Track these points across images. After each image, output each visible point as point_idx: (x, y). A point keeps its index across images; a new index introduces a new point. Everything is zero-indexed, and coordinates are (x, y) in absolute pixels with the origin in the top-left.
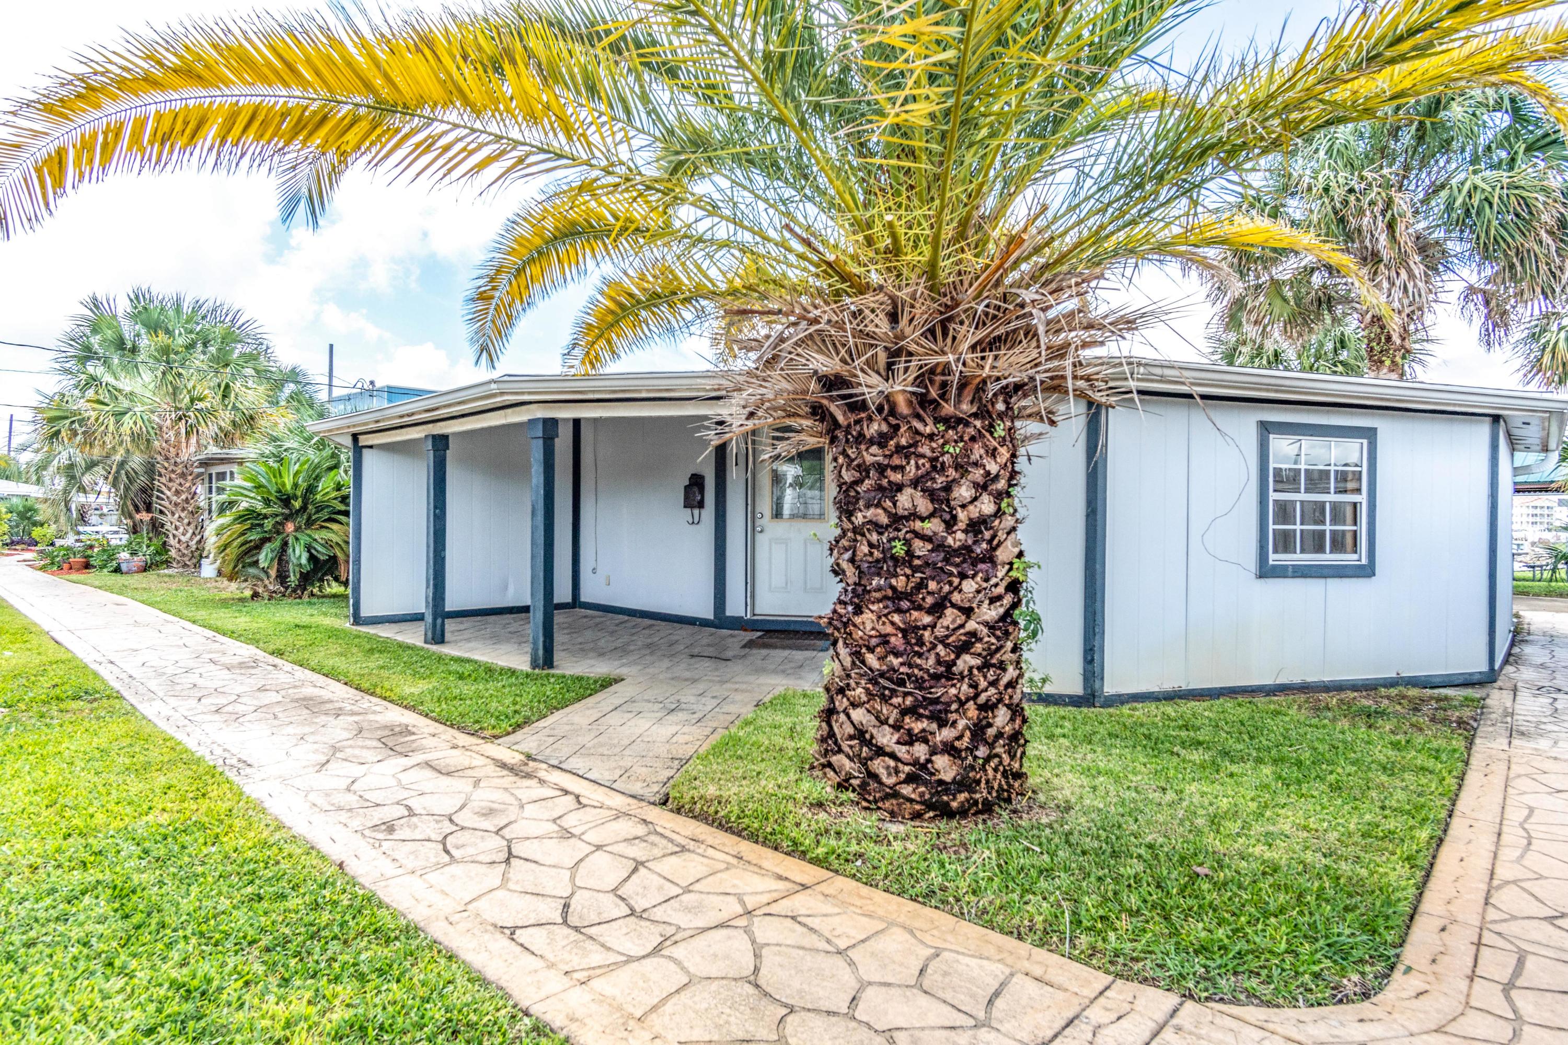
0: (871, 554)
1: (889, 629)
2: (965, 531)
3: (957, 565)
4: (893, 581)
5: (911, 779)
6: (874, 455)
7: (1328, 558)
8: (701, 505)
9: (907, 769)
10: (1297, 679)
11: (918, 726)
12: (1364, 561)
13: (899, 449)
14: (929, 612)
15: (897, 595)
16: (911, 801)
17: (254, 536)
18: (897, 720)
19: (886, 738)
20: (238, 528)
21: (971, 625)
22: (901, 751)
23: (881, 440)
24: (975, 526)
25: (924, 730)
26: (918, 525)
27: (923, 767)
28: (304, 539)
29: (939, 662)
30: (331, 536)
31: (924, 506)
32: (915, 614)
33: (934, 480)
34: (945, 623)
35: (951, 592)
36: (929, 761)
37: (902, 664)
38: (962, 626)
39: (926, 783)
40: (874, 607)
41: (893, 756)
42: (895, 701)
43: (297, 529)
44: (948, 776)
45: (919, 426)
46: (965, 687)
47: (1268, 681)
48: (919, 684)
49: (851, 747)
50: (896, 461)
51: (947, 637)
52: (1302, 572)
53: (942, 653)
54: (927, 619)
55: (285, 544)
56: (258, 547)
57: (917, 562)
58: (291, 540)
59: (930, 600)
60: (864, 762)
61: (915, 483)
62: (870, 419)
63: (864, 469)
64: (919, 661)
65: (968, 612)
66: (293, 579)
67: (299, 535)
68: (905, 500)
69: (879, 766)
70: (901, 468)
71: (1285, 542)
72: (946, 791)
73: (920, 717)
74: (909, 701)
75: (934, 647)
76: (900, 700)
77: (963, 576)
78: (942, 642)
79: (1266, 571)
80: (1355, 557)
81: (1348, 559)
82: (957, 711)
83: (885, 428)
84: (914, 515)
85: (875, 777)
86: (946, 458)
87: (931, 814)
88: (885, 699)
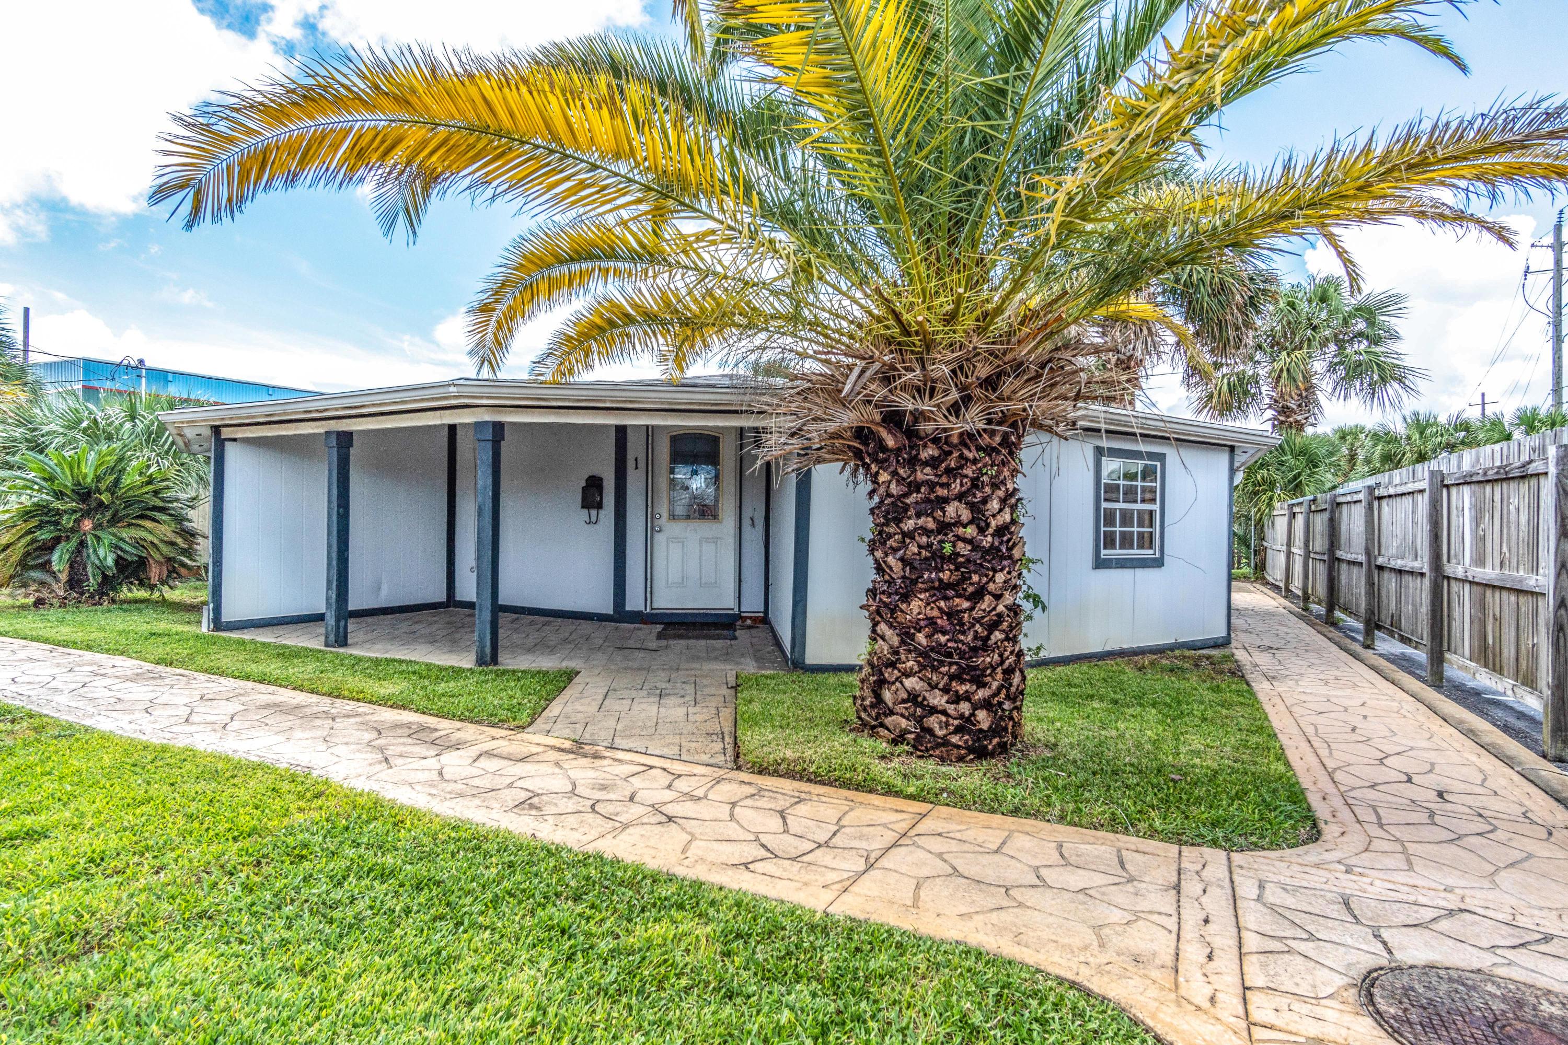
0: (920, 553)
1: (936, 613)
2: (993, 535)
3: (989, 562)
4: (941, 575)
5: (959, 730)
6: (924, 474)
7: (1135, 553)
8: (599, 506)
9: (956, 722)
10: (1116, 647)
11: (962, 689)
12: (1158, 555)
13: (948, 471)
14: (968, 599)
15: (944, 586)
16: (958, 747)
17: (44, 535)
18: (946, 685)
19: (937, 699)
20: (23, 527)
21: (1000, 608)
22: (951, 709)
23: (933, 463)
24: (1001, 531)
25: (967, 692)
26: (961, 530)
27: (968, 720)
28: (107, 538)
29: (976, 637)
30: (144, 534)
31: (966, 515)
32: (957, 600)
33: (974, 496)
34: (983, 607)
35: (987, 583)
36: (973, 715)
37: (948, 640)
38: (994, 609)
39: (969, 732)
40: (922, 596)
41: (944, 713)
42: (944, 669)
43: (98, 526)
44: (985, 726)
45: (966, 452)
46: (996, 656)
47: (1098, 649)
48: (962, 655)
49: (906, 708)
50: (944, 480)
51: (983, 617)
52: (1123, 564)
53: (980, 630)
54: (966, 605)
55: (82, 544)
56: (49, 547)
57: (961, 560)
58: (89, 540)
59: (971, 589)
60: (920, 720)
61: (960, 497)
62: (925, 446)
63: (915, 487)
64: (962, 638)
65: (998, 597)
66: (92, 583)
67: (99, 533)
68: (951, 510)
69: (933, 722)
70: (947, 485)
71: (1110, 541)
72: (985, 738)
73: (963, 681)
74: (954, 669)
75: (974, 625)
76: (946, 669)
77: (995, 571)
78: (978, 622)
79: (1100, 564)
80: (1151, 552)
81: (1147, 553)
82: (990, 675)
83: (936, 453)
84: (958, 523)
85: (930, 731)
86: (985, 478)
87: (972, 756)
88: (935, 669)
